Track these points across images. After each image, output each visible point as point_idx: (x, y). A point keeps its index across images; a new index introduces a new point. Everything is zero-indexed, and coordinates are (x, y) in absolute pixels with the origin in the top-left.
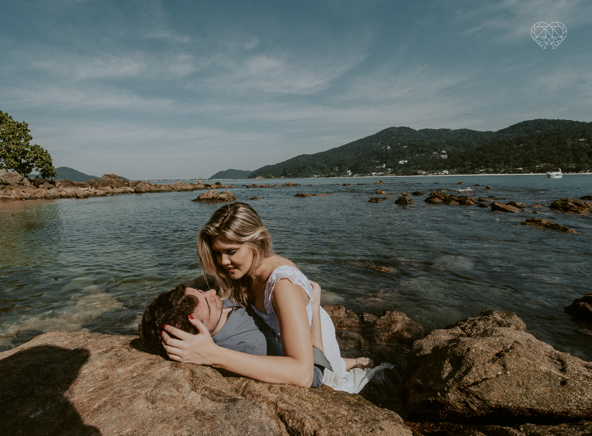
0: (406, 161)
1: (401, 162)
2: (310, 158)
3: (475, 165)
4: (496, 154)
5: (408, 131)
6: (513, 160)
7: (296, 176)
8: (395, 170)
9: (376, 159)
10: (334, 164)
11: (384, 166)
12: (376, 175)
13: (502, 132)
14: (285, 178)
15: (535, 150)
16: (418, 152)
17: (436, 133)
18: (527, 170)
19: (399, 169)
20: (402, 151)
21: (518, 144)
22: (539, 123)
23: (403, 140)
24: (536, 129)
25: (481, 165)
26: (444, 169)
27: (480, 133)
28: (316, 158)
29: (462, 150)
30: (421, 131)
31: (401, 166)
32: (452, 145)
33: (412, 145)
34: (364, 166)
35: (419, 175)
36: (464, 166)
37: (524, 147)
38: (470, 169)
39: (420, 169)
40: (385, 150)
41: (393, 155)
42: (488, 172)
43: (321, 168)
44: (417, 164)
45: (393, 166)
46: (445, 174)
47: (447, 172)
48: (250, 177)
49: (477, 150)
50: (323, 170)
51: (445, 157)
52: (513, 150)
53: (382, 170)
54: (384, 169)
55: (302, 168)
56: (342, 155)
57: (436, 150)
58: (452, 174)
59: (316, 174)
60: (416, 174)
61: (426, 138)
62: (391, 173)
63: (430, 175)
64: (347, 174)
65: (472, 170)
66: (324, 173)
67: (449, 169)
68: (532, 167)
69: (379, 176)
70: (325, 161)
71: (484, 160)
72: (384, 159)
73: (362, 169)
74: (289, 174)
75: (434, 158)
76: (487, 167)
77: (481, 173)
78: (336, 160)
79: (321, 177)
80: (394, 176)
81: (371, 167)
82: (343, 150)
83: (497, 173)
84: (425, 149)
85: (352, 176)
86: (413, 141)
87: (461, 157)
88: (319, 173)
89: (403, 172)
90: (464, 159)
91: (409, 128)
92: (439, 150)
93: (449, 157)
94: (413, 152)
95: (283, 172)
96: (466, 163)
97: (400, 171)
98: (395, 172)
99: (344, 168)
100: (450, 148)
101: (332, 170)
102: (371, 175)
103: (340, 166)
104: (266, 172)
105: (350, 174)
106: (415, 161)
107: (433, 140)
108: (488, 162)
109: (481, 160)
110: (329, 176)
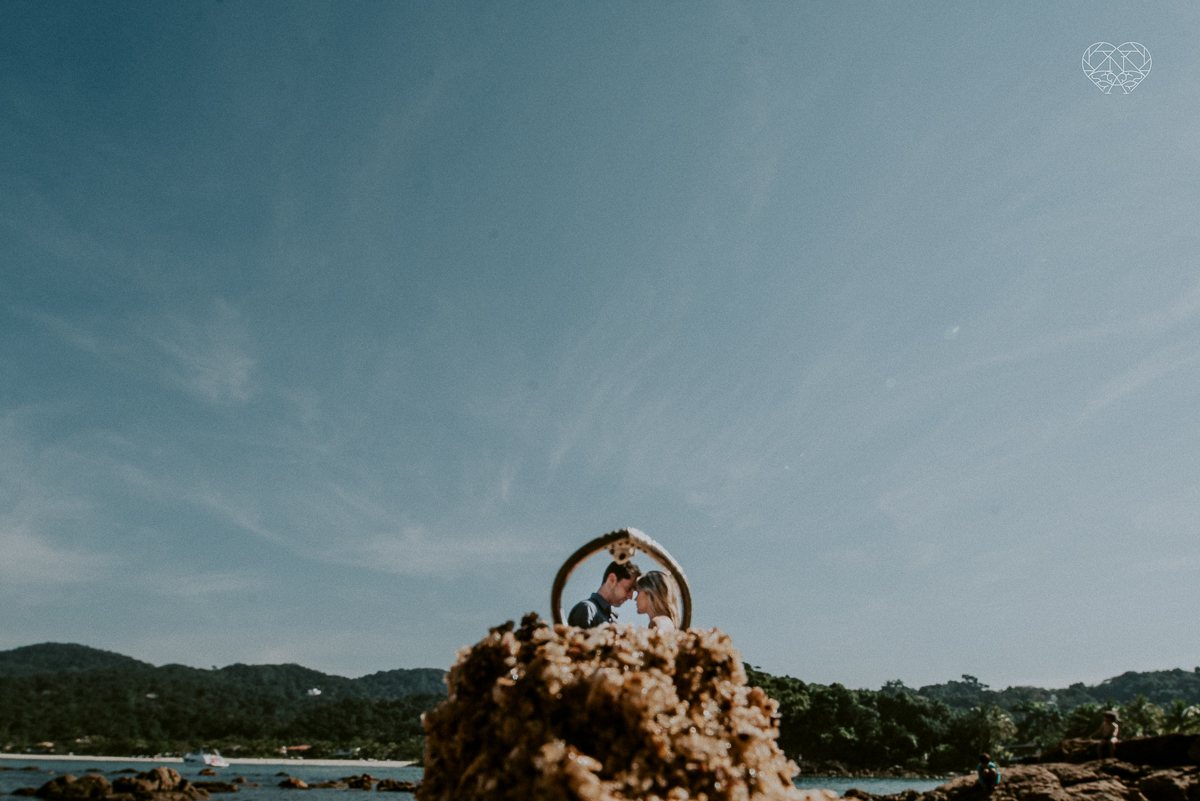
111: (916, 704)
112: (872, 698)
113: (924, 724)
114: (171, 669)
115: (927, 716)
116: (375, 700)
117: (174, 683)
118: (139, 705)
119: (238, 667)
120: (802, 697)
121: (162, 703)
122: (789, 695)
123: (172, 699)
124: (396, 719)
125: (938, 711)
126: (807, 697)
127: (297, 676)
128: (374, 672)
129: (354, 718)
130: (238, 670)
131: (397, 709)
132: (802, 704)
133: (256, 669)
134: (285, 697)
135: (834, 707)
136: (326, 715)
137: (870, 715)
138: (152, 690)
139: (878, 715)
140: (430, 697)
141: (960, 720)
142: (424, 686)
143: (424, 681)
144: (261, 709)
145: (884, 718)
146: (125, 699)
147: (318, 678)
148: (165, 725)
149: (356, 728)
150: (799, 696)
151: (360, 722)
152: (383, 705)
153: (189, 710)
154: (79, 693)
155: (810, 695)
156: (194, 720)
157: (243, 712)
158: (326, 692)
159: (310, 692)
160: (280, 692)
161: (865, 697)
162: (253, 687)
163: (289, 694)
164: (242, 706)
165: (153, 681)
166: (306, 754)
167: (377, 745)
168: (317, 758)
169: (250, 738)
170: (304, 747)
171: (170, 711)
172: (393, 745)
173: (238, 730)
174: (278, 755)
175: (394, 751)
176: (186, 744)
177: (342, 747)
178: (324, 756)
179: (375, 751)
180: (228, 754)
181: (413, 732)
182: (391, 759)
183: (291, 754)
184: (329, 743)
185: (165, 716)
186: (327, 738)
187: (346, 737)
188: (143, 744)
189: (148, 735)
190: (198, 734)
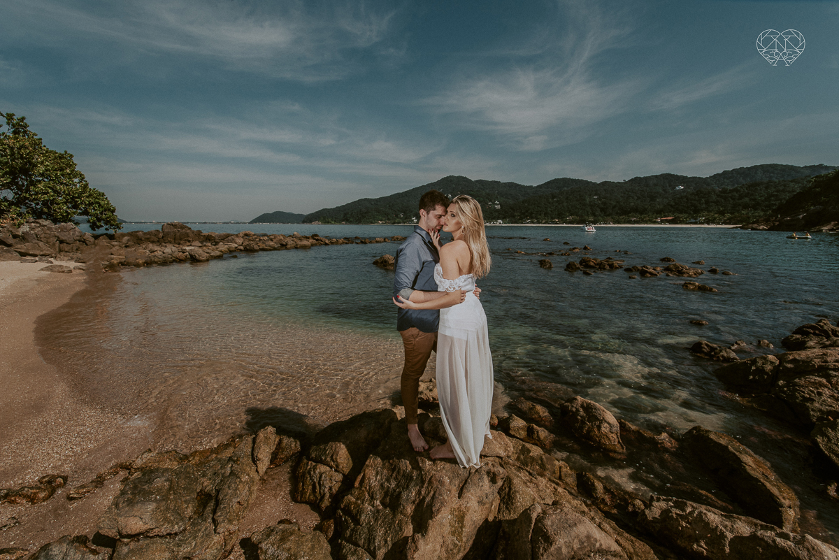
2: (373, 203)
3: (522, 216)
4: (538, 206)
5: (466, 181)
6: (550, 212)
7: (358, 221)
10: (398, 210)
13: (540, 187)
14: (346, 223)
15: (565, 204)
18: (561, 222)
21: (553, 198)
25: (527, 216)
26: (499, 218)
28: (379, 203)
29: (511, 202)
30: (477, 181)
32: (503, 196)
36: (514, 217)
37: (557, 202)
38: (520, 219)
42: (533, 223)
43: (386, 214)
46: (500, 223)
47: (500, 221)
48: (304, 222)
49: (523, 202)
50: (387, 216)
51: (498, 207)
52: (549, 203)
55: (366, 213)
56: (405, 200)
57: (490, 201)
58: (505, 223)
59: (381, 221)
64: (413, 220)
65: (521, 220)
66: (389, 219)
67: (503, 218)
68: (564, 219)
70: (390, 207)
71: (529, 211)
74: (351, 219)
75: (489, 207)
76: (532, 217)
77: (528, 223)
78: (400, 206)
79: (386, 223)
83: (540, 223)
84: (482, 199)
87: (512, 208)
88: (384, 218)
90: (514, 210)
92: (493, 199)
93: (501, 208)
95: (344, 217)
96: (516, 214)
99: (409, 214)
100: (503, 199)
101: (397, 216)
103: (405, 213)
104: (324, 216)
105: (415, 221)
107: (487, 191)
108: (532, 213)
109: (527, 211)
110: (394, 223)
114: (604, 183)
116: (718, 189)
117: (605, 190)
118: (590, 202)
119: (636, 178)
121: (600, 200)
123: (605, 198)
124: (733, 199)
127: (669, 180)
128: (721, 172)
129: (703, 200)
130: (635, 180)
131: (735, 193)
133: (646, 179)
134: (661, 191)
136: (685, 200)
138: (596, 194)
144: (648, 199)
146: (584, 200)
147: (682, 180)
148: (602, 210)
149: (704, 205)
151: (707, 203)
153: (612, 202)
154: (567, 198)
156: (614, 207)
157: (639, 202)
159: (677, 188)
160: (659, 189)
162: (644, 188)
163: (665, 190)
164: (639, 198)
165: (597, 190)
166: (671, 222)
167: (716, 215)
168: (677, 223)
169: (641, 214)
170: (671, 218)
171: (604, 204)
172: (728, 215)
173: (636, 210)
174: (655, 223)
175: (728, 219)
176: (609, 218)
177: (693, 217)
178: (682, 222)
179: (715, 219)
180: (630, 222)
181: (746, 207)
182: (726, 224)
183: (662, 222)
184: (686, 215)
185: (602, 206)
186: (686, 212)
187: (697, 211)
188: (591, 219)
189: (594, 215)
190: (617, 213)
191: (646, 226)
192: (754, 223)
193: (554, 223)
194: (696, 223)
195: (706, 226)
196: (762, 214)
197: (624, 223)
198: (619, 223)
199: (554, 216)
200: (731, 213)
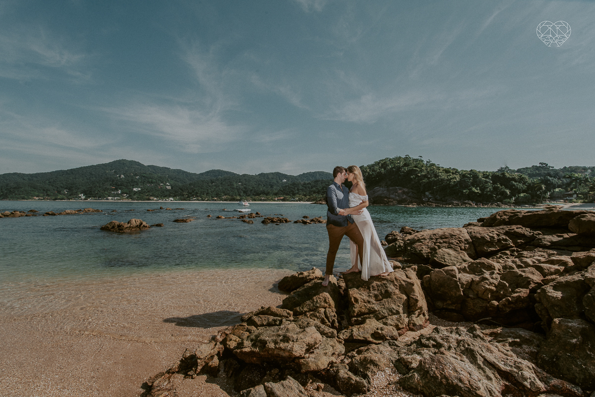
0: (140, 189)
1: (135, 189)
3: (190, 195)
4: (201, 188)
5: (139, 165)
6: (210, 193)
8: (130, 196)
9: (111, 185)
10: (61, 187)
11: (120, 192)
12: (112, 199)
13: (202, 174)
15: (221, 188)
16: (149, 182)
17: (160, 170)
18: (219, 200)
19: (134, 195)
20: (136, 180)
21: (212, 183)
22: (220, 172)
23: (135, 171)
24: (219, 175)
25: (193, 195)
26: (170, 196)
27: (189, 173)
29: (180, 184)
30: (149, 166)
31: (135, 193)
32: (173, 179)
33: (143, 176)
34: (98, 191)
35: (151, 200)
36: (183, 195)
37: (215, 185)
38: (187, 198)
39: (151, 196)
40: (119, 178)
41: (127, 183)
42: (198, 200)
43: (44, 190)
44: (148, 192)
45: (128, 192)
46: (171, 200)
49: (190, 185)
50: (46, 192)
51: (169, 188)
52: (210, 186)
53: (118, 195)
54: (120, 194)
56: (71, 178)
57: (162, 183)
58: (176, 200)
59: (37, 197)
60: (149, 200)
61: (154, 172)
62: (127, 198)
63: (160, 201)
64: (80, 197)
65: (188, 198)
66: (48, 195)
67: (173, 197)
68: (221, 198)
69: (115, 200)
70: (50, 182)
71: (195, 192)
72: (119, 186)
73: (97, 194)
75: (161, 188)
76: (197, 196)
77: (194, 200)
78: (64, 183)
79: (44, 199)
80: (130, 201)
81: (106, 192)
82: (72, 173)
83: (203, 200)
84: (154, 181)
85: (85, 199)
86: (144, 173)
87: (181, 189)
88: (42, 195)
89: (138, 198)
90: (182, 190)
91: (138, 162)
92: (164, 183)
93: (172, 188)
94: (144, 182)
96: (185, 193)
97: (135, 197)
98: (130, 197)
99: (75, 191)
100: (173, 182)
101: (59, 192)
102: (107, 199)
103: (70, 189)
105: (83, 197)
106: (147, 190)
107: (159, 175)
108: (197, 193)
109: (193, 192)
110: (56, 199)
111: (511, 177)
112: (489, 175)
113: (514, 185)
114: (244, 175)
115: (516, 182)
116: (302, 182)
117: (245, 179)
118: (237, 187)
119: (262, 173)
120: (456, 176)
121: (243, 186)
122: (450, 175)
123: (245, 184)
124: (309, 188)
125: (521, 180)
126: (458, 176)
127: (279, 176)
129: (296, 188)
130: (262, 175)
131: (309, 185)
132: (456, 179)
133: (267, 174)
134: (275, 182)
135: (470, 179)
136: (288, 188)
137: (486, 182)
138: (240, 182)
139: (491, 182)
140: (319, 181)
141: (533, 183)
142: (318, 177)
143: (318, 176)
144: (270, 187)
145: (494, 183)
146: (233, 185)
147: (285, 176)
148: (244, 192)
149: (297, 191)
150: (454, 176)
151: (298, 190)
152: (305, 184)
153: (250, 187)
154: (221, 184)
155: (460, 175)
156: (252, 190)
157: (265, 187)
158: (288, 180)
159: (283, 181)
160: (274, 181)
161: (486, 175)
162: (267, 180)
163: (277, 182)
165: (240, 179)
166: (283, 200)
167: (303, 197)
168: (286, 201)
169: (267, 195)
170: (282, 198)
171: (245, 188)
172: (308, 197)
173: (264, 193)
174: (274, 200)
175: (308, 199)
176: (249, 197)
177: (293, 198)
178: (288, 200)
179: (302, 199)
180: (261, 200)
181: (314, 192)
182: (308, 201)
183: (278, 200)
184: (289, 197)
185: (244, 189)
186: (289, 195)
187: (294, 194)
188: (238, 198)
189: (240, 195)
190: (253, 194)
191: (270, 202)
192: (319, 201)
193: (213, 200)
194: (294, 201)
195: (299, 202)
196: (321, 196)
197: (258, 200)
198: (255, 201)
199: (213, 196)
200: (309, 196)
